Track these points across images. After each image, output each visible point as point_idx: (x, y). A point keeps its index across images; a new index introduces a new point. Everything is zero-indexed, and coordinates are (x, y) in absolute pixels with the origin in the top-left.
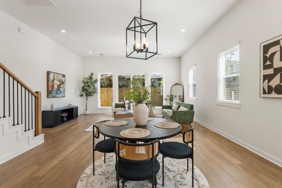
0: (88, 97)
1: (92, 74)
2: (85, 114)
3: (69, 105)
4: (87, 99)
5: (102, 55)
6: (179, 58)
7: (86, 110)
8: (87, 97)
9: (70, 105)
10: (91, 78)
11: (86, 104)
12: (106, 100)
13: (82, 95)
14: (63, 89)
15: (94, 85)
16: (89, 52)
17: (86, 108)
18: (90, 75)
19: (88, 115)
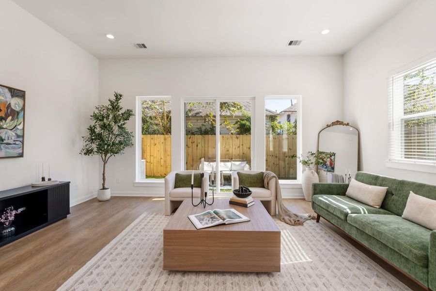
0: (109, 155)
1: (118, 97)
2: (100, 199)
3: (43, 179)
4: (105, 162)
5: (144, 46)
6: (341, 57)
7: (104, 188)
8: (105, 156)
9: (46, 179)
10: (114, 107)
11: (104, 174)
12: (162, 161)
13: (89, 152)
14: (12, 134)
15: (124, 124)
16: (105, 35)
17: (103, 184)
18: (113, 98)
19: (108, 201)
